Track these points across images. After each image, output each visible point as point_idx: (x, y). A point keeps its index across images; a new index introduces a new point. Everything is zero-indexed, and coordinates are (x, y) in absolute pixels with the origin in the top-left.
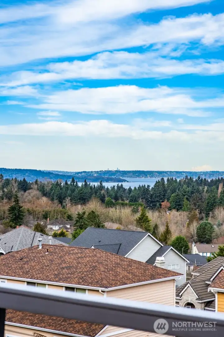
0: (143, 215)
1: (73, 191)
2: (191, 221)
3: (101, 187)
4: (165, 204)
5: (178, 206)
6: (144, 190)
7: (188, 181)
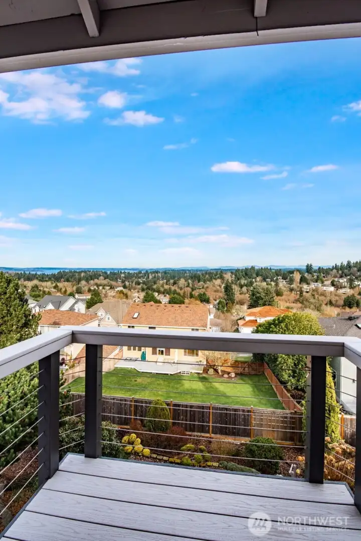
0: (56, 285)
1: (24, 276)
2: (73, 286)
3: (36, 274)
4: (62, 280)
5: (68, 280)
6: (54, 275)
7: (71, 272)
